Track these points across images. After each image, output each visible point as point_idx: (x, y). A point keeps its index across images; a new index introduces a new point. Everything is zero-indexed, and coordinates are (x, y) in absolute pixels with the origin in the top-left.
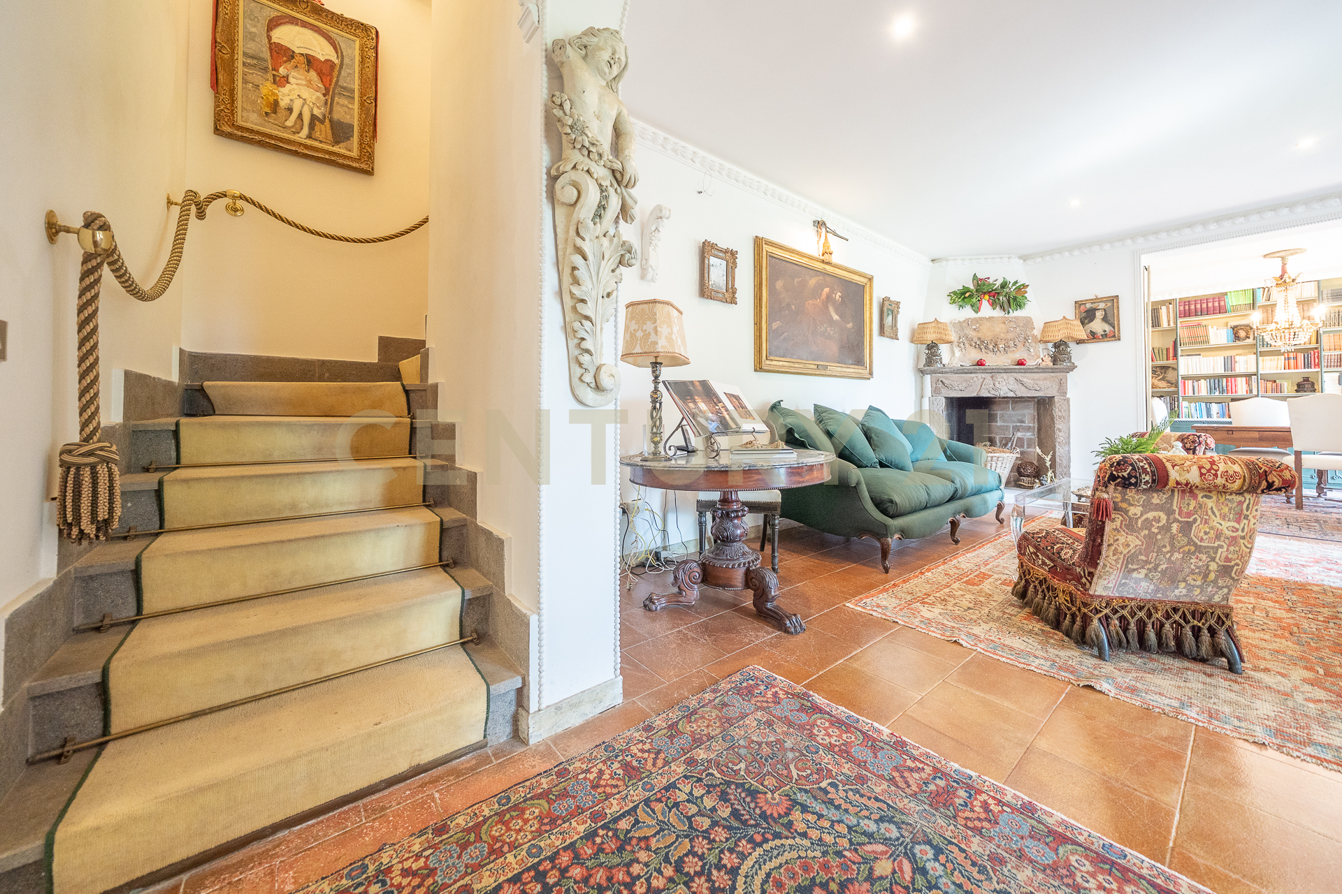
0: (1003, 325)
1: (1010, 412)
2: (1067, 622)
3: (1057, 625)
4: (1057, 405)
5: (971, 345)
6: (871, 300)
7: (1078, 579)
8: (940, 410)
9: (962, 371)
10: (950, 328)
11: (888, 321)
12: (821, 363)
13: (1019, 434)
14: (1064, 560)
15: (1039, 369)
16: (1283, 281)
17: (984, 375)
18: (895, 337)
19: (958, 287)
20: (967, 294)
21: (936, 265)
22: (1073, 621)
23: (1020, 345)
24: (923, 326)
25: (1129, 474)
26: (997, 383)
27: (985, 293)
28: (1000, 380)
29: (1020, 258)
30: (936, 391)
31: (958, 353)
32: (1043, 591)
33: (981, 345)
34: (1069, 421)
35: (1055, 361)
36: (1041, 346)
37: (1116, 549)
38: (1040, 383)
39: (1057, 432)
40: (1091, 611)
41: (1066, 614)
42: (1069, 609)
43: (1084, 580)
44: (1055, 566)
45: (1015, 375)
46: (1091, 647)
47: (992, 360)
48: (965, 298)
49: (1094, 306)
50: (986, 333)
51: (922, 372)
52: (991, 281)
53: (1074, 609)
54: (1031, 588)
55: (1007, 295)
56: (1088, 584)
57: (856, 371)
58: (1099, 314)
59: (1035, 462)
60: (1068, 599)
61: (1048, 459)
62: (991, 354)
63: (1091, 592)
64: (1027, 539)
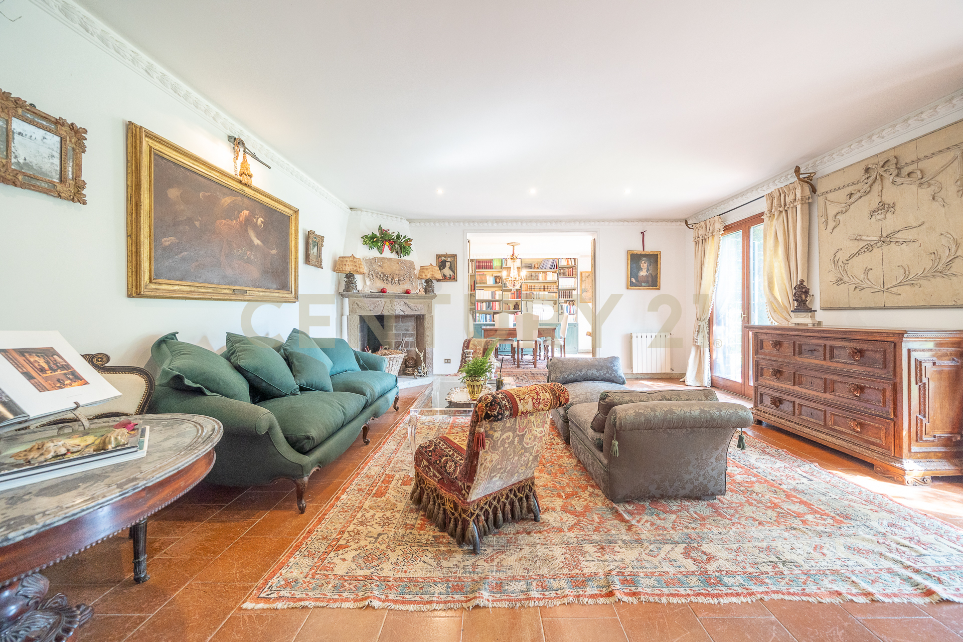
0: (397, 265)
1: (401, 324)
2: (452, 525)
3: (443, 527)
4: (427, 320)
5: (377, 277)
6: (296, 230)
7: (459, 490)
8: (356, 325)
9: (371, 296)
10: (363, 263)
11: (313, 251)
12: (238, 288)
13: (406, 339)
14: (449, 474)
15: (417, 296)
16: (513, 257)
17: (385, 300)
18: (320, 266)
19: (369, 233)
20: (375, 239)
21: (353, 212)
22: (456, 525)
23: (407, 279)
24: (343, 258)
25: (498, 412)
26: (393, 305)
27: (386, 241)
28: (395, 303)
29: (408, 220)
30: (352, 311)
31: (368, 283)
32: (434, 498)
33: (384, 277)
34: (433, 330)
35: (426, 292)
36: (419, 281)
37: (485, 465)
38: (418, 305)
39: (427, 337)
40: (468, 516)
41: (451, 518)
42: (453, 514)
43: (464, 492)
44: (442, 478)
45: (404, 300)
46: (468, 544)
47: (391, 289)
48: (373, 241)
49: (445, 259)
50: (387, 269)
51: (343, 296)
52: (390, 232)
53: (456, 515)
54: (425, 496)
55: (400, 244)
56: (466, 494)
57: (281, 295)
58: (448, 264)
59: (414, 357)
60: (452, 506)
61: (422, 355)
62: (390, 285)
63: (468, 501)
64: (421, 454)
